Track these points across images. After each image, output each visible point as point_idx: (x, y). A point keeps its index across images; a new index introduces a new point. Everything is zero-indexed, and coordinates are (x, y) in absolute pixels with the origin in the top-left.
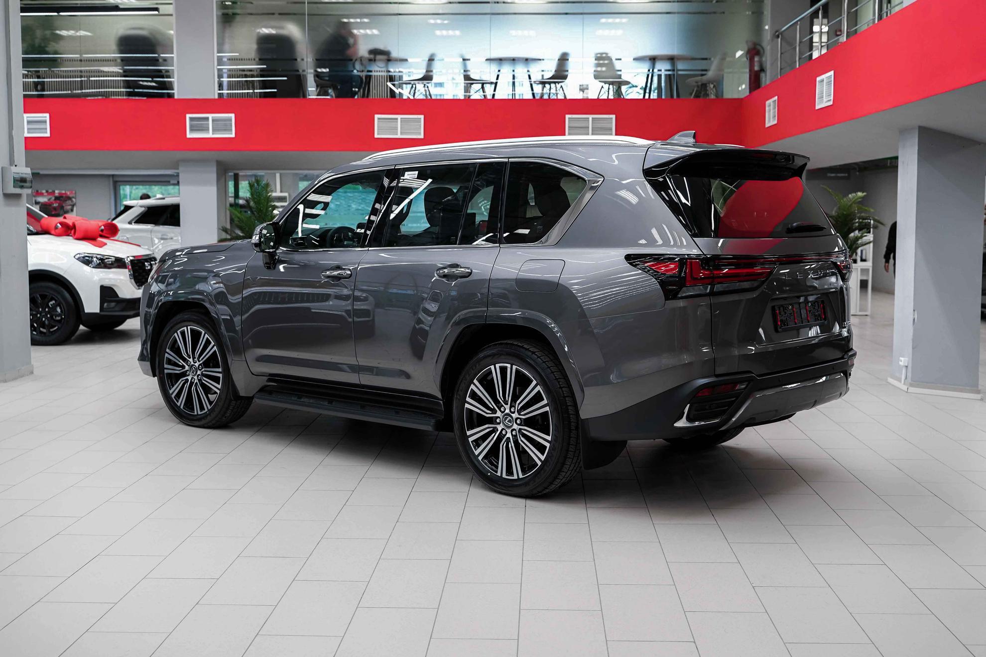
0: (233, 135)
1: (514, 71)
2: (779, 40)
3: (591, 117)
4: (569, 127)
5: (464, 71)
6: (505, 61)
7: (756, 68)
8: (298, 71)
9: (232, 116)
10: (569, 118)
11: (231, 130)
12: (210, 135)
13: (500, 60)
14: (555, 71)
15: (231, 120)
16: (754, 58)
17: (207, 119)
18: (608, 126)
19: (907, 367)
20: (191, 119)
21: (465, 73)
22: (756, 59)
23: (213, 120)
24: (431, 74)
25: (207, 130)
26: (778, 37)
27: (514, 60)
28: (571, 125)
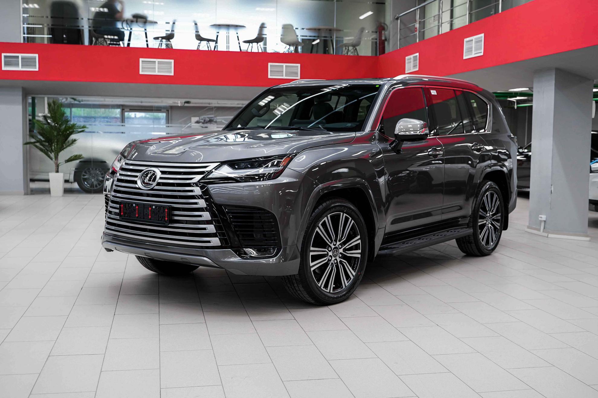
0: (37, 69)
1: (237, 33)
2: (399, 21)
3: (284, 65)
4: (271, 71)
5: (196, 32)
6: (223, 27)
7: (383, 38)
8: (79, 26)
9: (37, 56)
10: (271, 65)
11: (35, 66)
12: (20, 68)
13: (219, 26)
14: (258, 34)
15: (35, 58)
16: (382, 32)
17: (18, 57)
18: (296, 71)
19: (545, 221)
20: (5, 57)
21: (197, 33)
22: (383, 32)
23: (22, 58)
24: (173, 32)
25: (17, 65)
26: (397, 19)
27: (228, 26)
28: (273, 70)
